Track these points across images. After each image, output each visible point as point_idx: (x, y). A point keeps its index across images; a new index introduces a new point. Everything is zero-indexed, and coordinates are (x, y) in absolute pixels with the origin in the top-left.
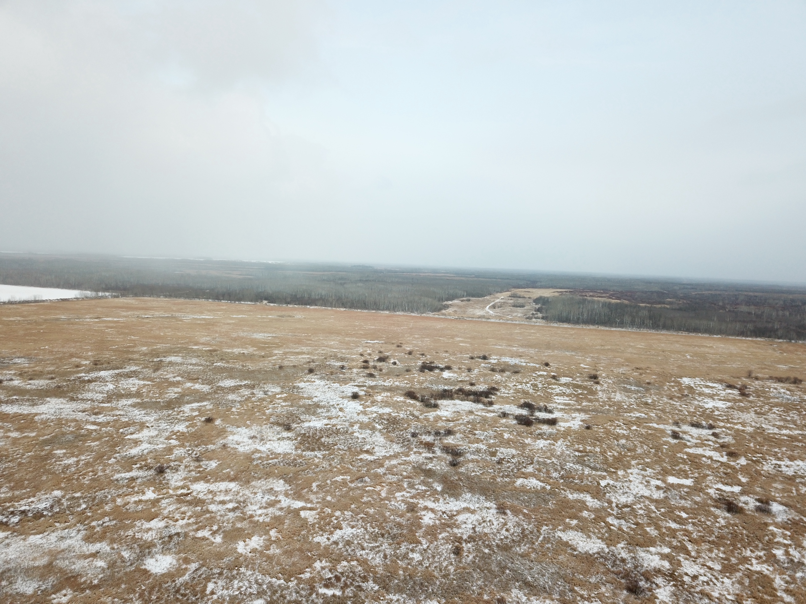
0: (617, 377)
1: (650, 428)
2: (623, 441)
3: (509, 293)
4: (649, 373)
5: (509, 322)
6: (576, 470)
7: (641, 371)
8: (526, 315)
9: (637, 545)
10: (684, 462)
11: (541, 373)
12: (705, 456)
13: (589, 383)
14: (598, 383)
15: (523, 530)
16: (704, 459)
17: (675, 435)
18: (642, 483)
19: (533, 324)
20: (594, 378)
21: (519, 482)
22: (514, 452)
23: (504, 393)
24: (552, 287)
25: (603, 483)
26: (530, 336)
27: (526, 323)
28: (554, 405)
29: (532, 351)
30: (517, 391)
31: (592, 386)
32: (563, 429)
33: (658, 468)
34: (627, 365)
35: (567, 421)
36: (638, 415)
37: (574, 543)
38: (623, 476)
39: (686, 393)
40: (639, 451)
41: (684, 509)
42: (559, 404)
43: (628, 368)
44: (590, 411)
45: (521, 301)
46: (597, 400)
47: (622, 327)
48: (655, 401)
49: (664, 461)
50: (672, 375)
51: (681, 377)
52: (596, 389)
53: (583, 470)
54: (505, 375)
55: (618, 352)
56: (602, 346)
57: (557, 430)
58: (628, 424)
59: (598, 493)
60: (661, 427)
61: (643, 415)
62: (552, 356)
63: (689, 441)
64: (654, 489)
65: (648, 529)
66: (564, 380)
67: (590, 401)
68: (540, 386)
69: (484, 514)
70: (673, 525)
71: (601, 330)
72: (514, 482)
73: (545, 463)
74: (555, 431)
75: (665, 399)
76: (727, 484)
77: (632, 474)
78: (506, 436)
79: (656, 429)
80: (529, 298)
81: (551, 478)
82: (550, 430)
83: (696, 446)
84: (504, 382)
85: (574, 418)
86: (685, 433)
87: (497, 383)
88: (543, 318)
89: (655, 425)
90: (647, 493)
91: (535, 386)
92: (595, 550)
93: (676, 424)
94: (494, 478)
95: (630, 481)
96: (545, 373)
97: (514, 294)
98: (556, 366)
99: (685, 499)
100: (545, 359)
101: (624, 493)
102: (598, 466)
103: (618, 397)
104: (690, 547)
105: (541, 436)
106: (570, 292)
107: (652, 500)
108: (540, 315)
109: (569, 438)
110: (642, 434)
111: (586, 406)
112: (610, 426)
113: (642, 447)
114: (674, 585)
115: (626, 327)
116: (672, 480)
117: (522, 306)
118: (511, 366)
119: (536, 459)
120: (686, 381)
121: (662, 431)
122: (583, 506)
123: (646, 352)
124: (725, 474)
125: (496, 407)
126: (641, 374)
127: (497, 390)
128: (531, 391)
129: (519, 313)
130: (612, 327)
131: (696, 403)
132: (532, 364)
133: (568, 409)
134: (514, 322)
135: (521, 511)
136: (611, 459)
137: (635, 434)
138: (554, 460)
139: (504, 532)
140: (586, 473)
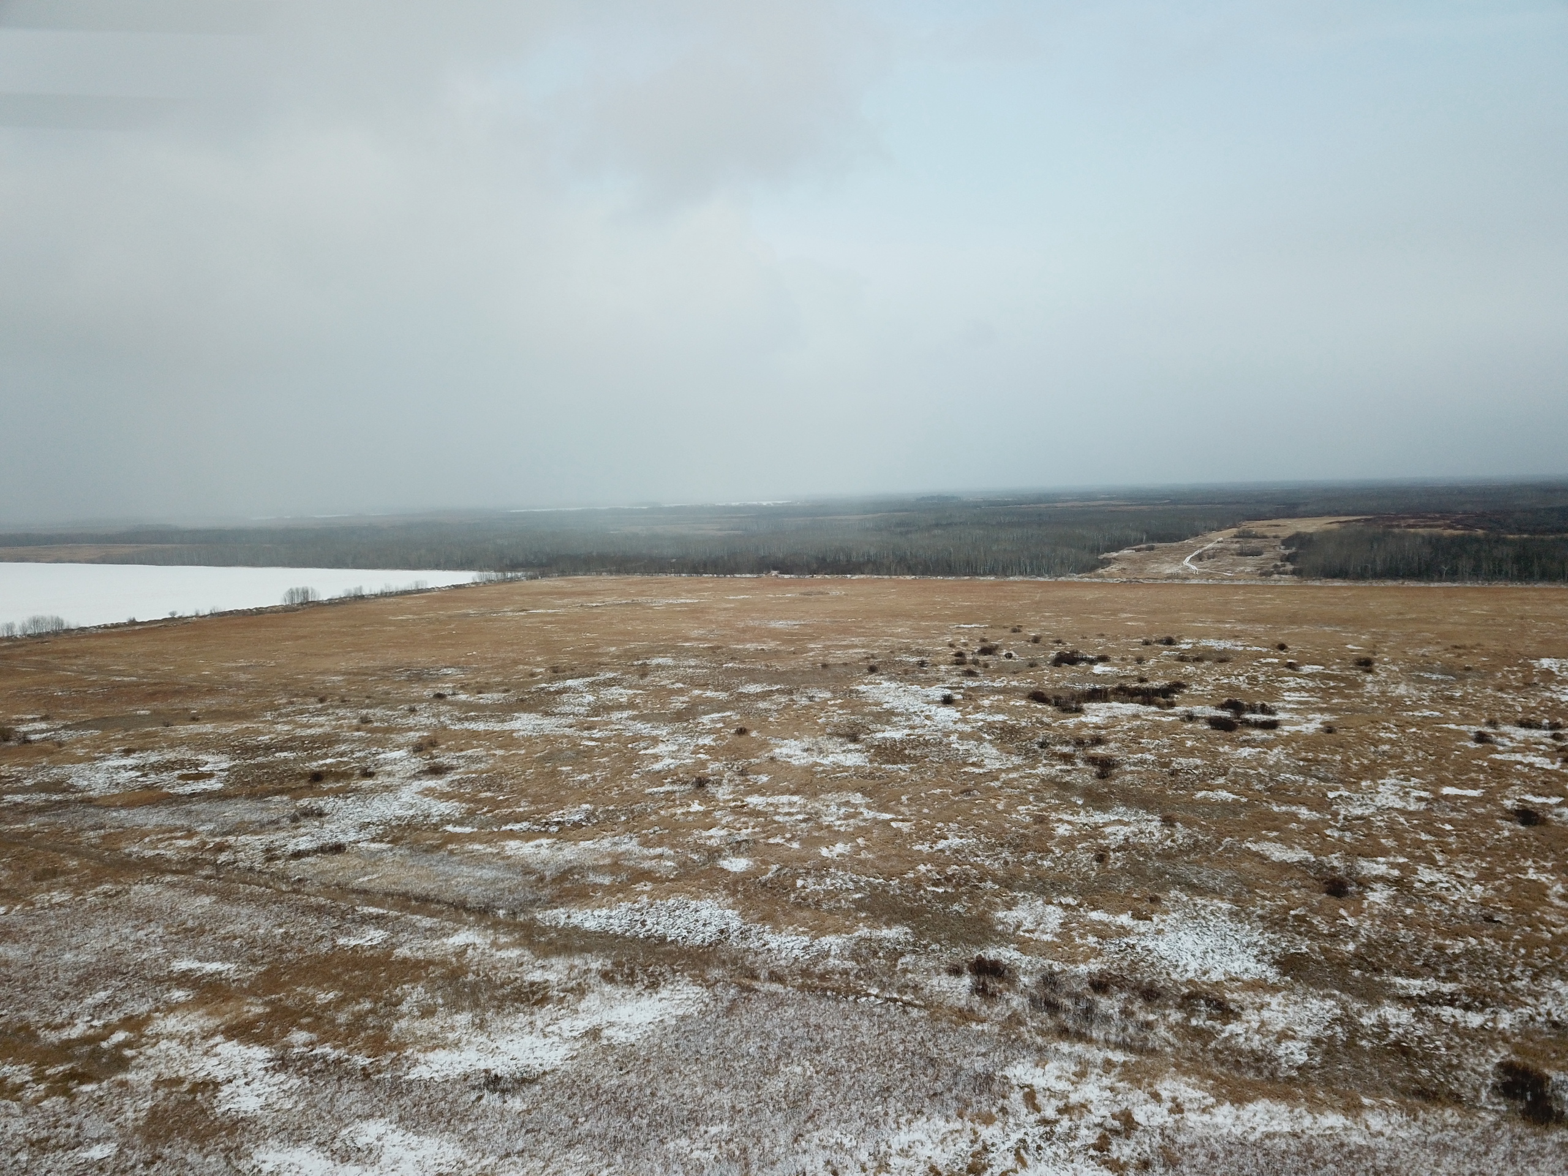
0: (1411, 661)
1: (1441, 730)
2: (1386, 747)
3: (1234, 531)
4: (1475, 654)
5: (1225, 582)
6: (1294, 782)
7: (1461, 651)
8: (1262, 568)
9: (1359, 855)
10: (1481, 769)
11: (1270, 660)
12: (1520, 763)
13: (1354, 672)
14: (1370, 671)
15: (1197, 841)
16: (1518, 767)
17: (1481, 738)
18: (1395, 794)
19: (1273, 583)
20: (1366, 665)
21: (1200, 795)
22: (1199, 762)
23: (1197, 690)
24: (1329, 514)
25: (1331, 795)
26: (1262, 604)
27: (1260, 583)
28: (1281, 704)
29: (1260, 628)
30: (1222, 687)
31: (1358, 675)
32: (1286, 734)
33: (1431, 777)
34: (1438, 643)
35: (1298, 724)
36: (1427, 713)
37: (1268, 853)
38: (1369, 787)
39: (1536, 680)
40: (1408, 758)
41: (1450, 822)
42: (1289, 702)
43: (1437, 648)
44: (1341, 710)
45: (1255, 543)
46: (1361, 696)
47: (1454, 581)
48: (1469, 694)
49: (1446, 769)
50: (1521, 655)
51: (1538, 658)
52: (1364, 681)
53: (1305, 782)
54: (1202, 665)
55: (1429, 623)
56: (1401, 614)
57: (1276, 735)
58: (1402, 726)
59: (1321, 804)
60: (1464, 728)
61: (1437, 713)
62: (1296, 634)
63: (1504, 745)
64: (1412, 800)
65: (1383, 841)
66: (1307, 669)
67: (1348, 697)
68: (1262, 678)
69: (1143, 826)
70: (1424, 837)
71: (1408, 588)
72: (1193, 795)
73: (1246, 774)
74: (1272, 737)
75: (1489, 691)
76: (1540, 795)
77: (1383, 784)
78: (1189, 744)
79: (1450, 731)
80: (1276, 537)
81: (1251, 790)
82: (1265, 736)
83: (1514, 751)
84: (1199, 676)
85: (1309, 721)
86: (1501, 735)
87: (1186, 677)
88: (1293, 573)
89: (1452, 726)
90: (1399, 804)
91: (1255, 678)
92: (1296, 859)
93: (1492, 723)
94: (1162, 791)
95: (1378, 793)
96: (1276, 661)
97: (1243, 532)
98: (1299, 648)
99: (1459, 811)
100: (1281, 639)
101: (1361, 805)
102: (1330, 776)
103: (1402, 690)
104: (1438, 857)
105: (1247, 743)
106: (1366, 520)
107: (1402, 812)
108: (1289, 567)
109: (1294, 745)
110: (1424, 737)
111: (1336, 704)
112: (1370, 728)
113: (1415, 753)
114: (1397, 890)
115: (1463, 580)
116: (1447, 790)
117: (1257, 553)
118: (1215, 651)
119: (1232, 769)
120: (1546, 662)
121: (1461, 735)
122: (1294, 817)
123: (1487, 620)
124: (1545, 783)
125: (1179, 709)
126: (1459, 656)
127: (1184, 687)
128: (1244, 686)
129: (1249, 565)
130: (1432, 581)
131: (1548, 694)
132: (1255, 648)
133: (1304, 709)
134: (1236, 583)
135: (1196, 823)
136: (1354, 768)
137: (1410, 739)
138: (1261, 770)
139: (1168, 843)
140: (1310, 784)
